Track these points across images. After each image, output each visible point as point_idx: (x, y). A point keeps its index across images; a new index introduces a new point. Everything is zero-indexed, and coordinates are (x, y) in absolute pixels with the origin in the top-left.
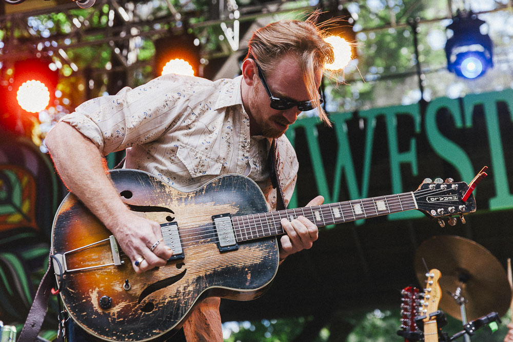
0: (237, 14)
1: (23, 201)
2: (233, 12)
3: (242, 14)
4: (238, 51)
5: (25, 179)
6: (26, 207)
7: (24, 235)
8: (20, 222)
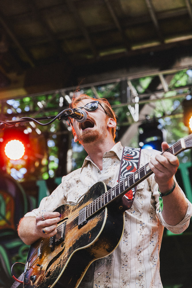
0: (137, 99)
1: (6, 212)
2: (134, 98)
3: (140, 100)
4: (139, 121)
5: (8, 199)
6: (8, 216)
7: (6, 233)
8: (5, 225)
